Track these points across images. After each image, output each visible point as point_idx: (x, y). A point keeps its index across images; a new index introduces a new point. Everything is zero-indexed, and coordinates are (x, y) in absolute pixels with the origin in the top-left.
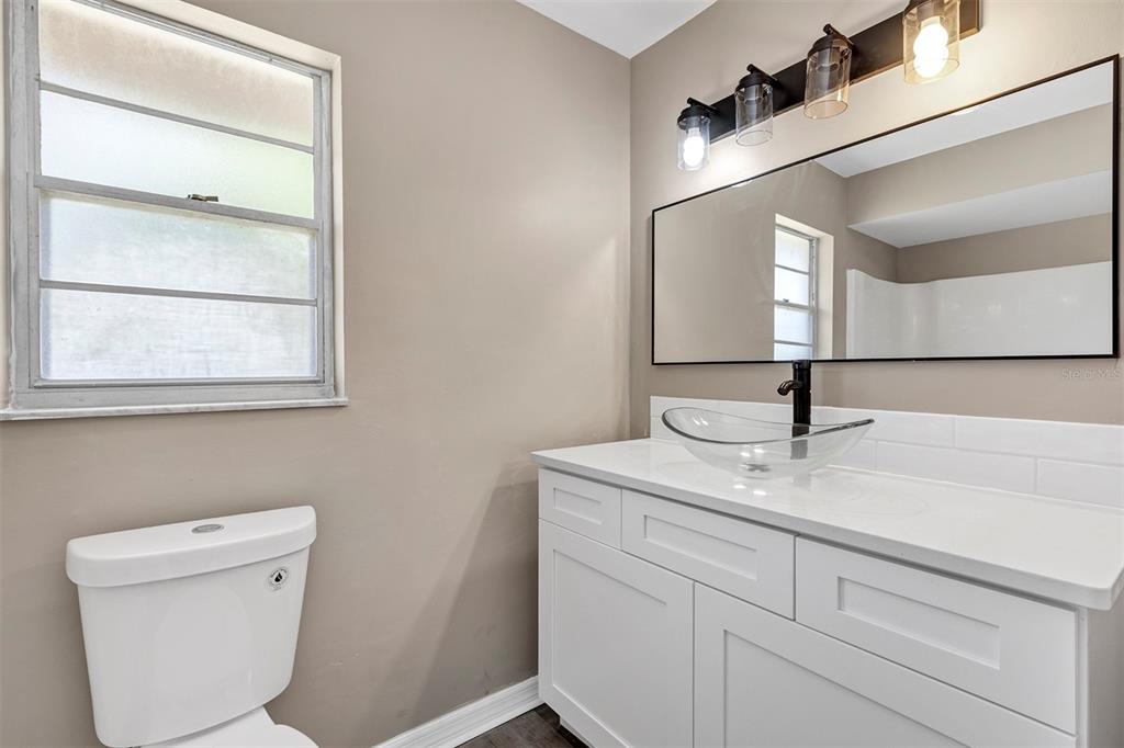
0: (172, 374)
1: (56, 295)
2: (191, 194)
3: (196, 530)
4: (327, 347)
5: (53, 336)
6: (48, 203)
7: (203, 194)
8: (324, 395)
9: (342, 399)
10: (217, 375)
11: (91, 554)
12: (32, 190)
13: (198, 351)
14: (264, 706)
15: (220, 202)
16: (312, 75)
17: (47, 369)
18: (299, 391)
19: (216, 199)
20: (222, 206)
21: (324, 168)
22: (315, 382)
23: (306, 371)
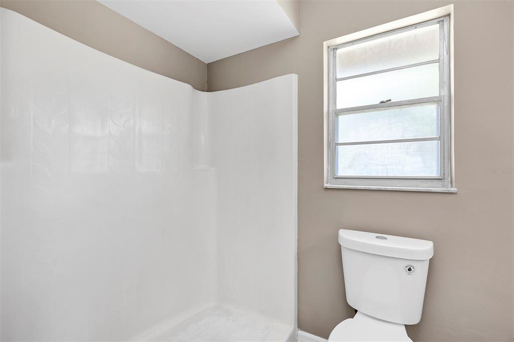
0: (374, 174)
1: (340, 147)
2: (380, 101)
3: (377, 237)
4: (446, 161)
5: (339, 161)
6: (338, 118)
7: (385, 100)
8: (444, 186)
9: (454, 189)
10: (391, 175)
11: (346, 236)
12: (334, 115)
13: (383, 165)
14: (405, 325)
15: (392, 101)
16: (439, 22)
17: (337, 173)
18: (429, 183)
19: (390, 100)
20: (393, 103)
21: (445, 67)
22: (439, 179)
23: (434, 173)
